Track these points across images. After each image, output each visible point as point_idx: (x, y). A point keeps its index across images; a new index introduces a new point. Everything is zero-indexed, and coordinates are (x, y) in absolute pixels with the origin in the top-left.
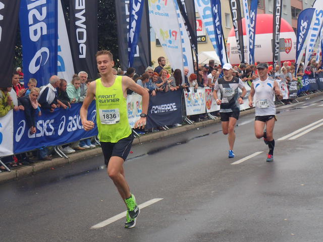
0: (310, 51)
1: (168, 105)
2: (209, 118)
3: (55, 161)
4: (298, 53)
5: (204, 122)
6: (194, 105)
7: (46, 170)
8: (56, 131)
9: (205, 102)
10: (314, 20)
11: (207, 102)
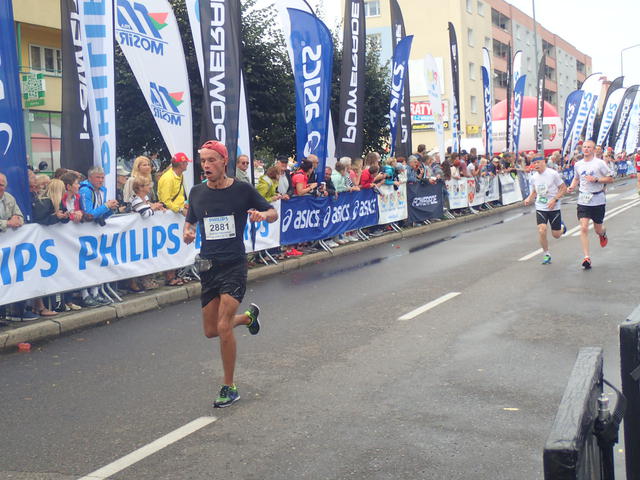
1: (430, 197)
2: (470, 212)
3: (320, 254)
4: (565, 141)
5: (466, 217)
7: (312, 264)
8: (321, 222)
9: (466, 194)
10: (582, 105)
11: (469, 195)
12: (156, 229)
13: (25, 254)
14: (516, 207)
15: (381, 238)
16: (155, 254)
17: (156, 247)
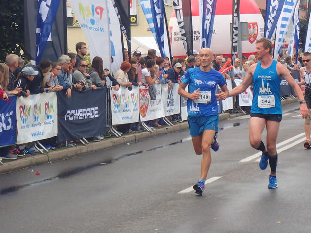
0: (280, 40)
1: (89, 109)
5: (136, 135)
6: (124, 111)
11: (141, 107)
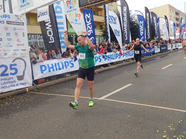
1: (164, 48)
3: (144, 58)
6: (169, 48)
9: (171, 46)
12: (116, 54)
13: (96, 58)
14: (181, 49)
15: (155, 55)
16: (116, 58)
17: (116, 57)
